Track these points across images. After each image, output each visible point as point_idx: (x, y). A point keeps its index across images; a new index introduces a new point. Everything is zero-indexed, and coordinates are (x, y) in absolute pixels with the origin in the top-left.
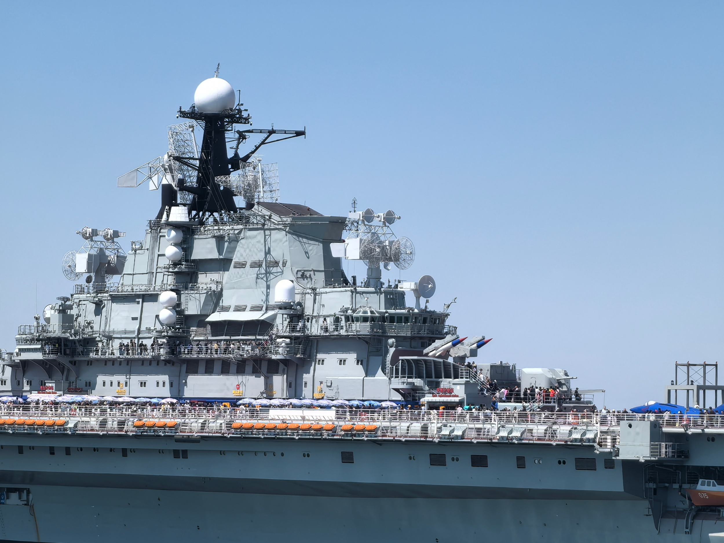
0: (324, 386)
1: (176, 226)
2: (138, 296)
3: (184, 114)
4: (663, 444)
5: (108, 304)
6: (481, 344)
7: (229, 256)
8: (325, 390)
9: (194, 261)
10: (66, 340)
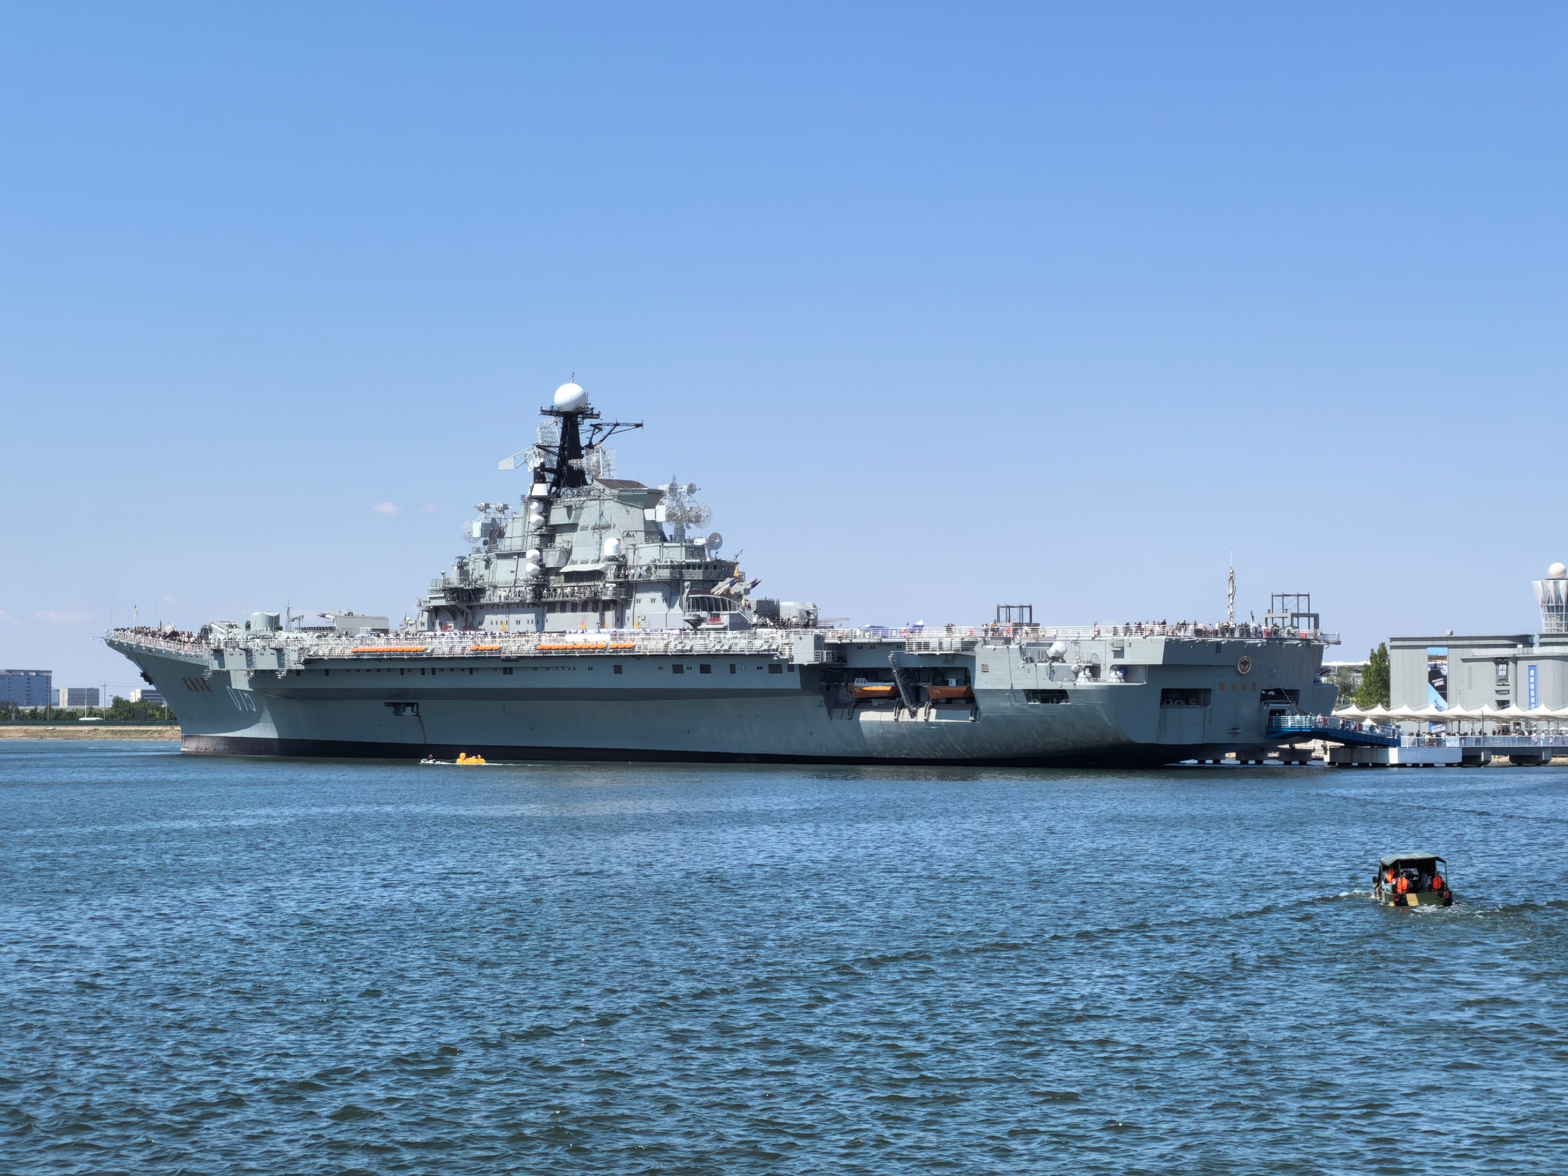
0: (640, 620)
1: (540, 499)
2: (515, 554)
3: (544, 412)
4: (825, 652)
5: (494, 561)
6: (754, 584)
7: (575, 522)
8: (642, 622)
9: (552, 526)
10: (462, 589)
